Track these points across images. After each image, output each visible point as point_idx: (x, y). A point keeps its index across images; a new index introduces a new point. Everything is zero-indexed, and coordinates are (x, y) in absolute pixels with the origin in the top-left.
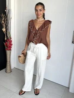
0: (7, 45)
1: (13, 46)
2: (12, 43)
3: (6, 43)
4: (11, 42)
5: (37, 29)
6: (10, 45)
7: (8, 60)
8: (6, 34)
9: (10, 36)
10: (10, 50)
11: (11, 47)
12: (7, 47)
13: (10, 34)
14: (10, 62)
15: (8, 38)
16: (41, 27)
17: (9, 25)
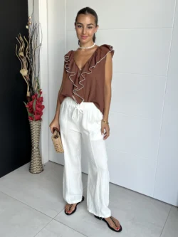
0: (31, 107)
1: (45, 111)
2: (43, 104)
3: (31, 103)
4: (42, 101)
5: (80, 67)
6: (38, 109)
7: (35, 144)
8: (30, 82)
9: (38, 87)
10: (40, 119)
11: (41, 114)
12: (32, 112)
13: (38, 82)
14: (39, 147)
15: (33, 91)
16: (88, 62)
17: (36, 62)
